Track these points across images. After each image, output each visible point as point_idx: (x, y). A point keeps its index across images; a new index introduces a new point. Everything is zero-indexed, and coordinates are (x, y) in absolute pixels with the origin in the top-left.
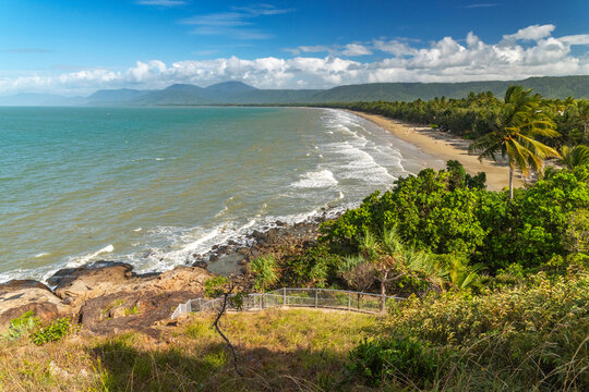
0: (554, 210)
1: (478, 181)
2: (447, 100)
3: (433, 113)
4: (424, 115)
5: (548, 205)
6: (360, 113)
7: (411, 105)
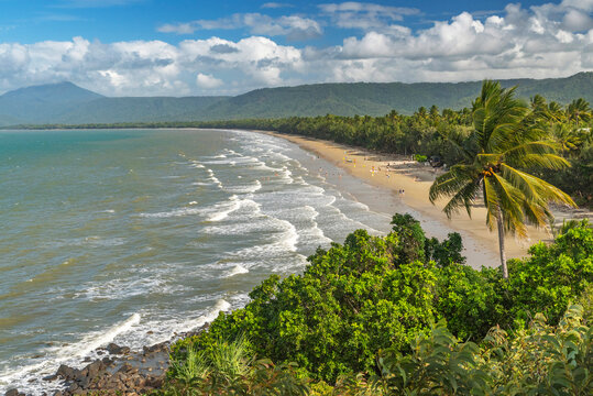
0: (560, 294)
1: (448, 251)
2: (440, 113)
3: (417, 135)
4: (404, 139)
5: (552, 285)
6: (293, 138)
7: (381, 121)
